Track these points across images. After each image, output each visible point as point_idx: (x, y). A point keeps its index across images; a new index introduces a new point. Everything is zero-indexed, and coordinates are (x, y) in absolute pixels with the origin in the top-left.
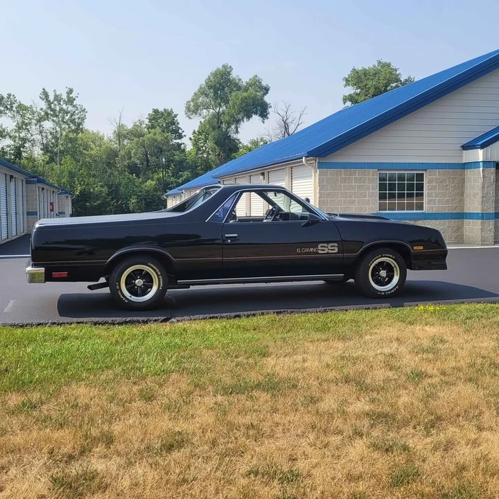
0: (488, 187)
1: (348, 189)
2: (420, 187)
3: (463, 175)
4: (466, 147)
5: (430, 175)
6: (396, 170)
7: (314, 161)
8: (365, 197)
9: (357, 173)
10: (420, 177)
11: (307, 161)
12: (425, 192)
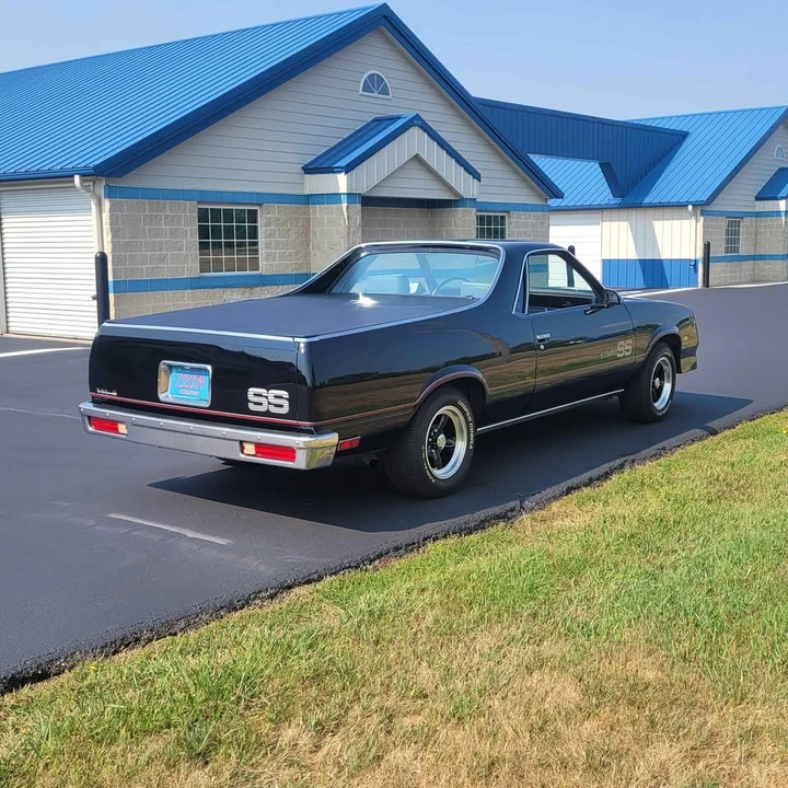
0: (354, 233)
1: (155, 236)
2: (254, 233)
3: (306, 212)
4: (309, 169)
5: (268, 213)
6: (222, 203)
7: (91, 184)
8: (180, 249)
9: (169, 208)
10: (253, 216)
11: (82, 181)
12: (261, 239)
